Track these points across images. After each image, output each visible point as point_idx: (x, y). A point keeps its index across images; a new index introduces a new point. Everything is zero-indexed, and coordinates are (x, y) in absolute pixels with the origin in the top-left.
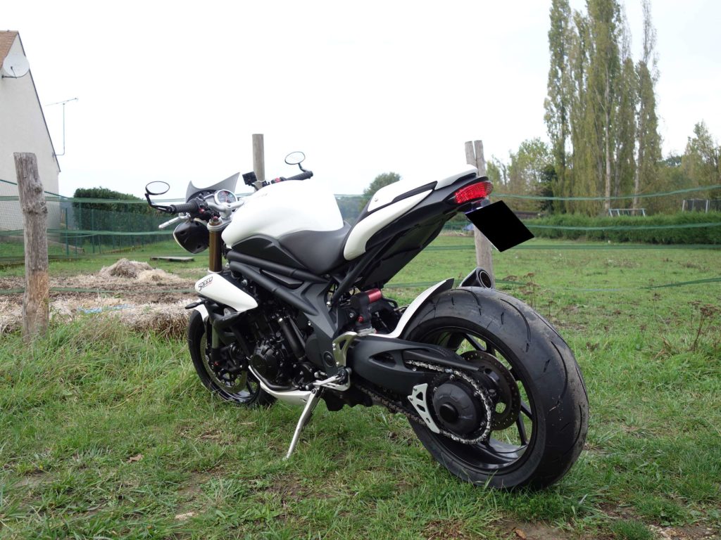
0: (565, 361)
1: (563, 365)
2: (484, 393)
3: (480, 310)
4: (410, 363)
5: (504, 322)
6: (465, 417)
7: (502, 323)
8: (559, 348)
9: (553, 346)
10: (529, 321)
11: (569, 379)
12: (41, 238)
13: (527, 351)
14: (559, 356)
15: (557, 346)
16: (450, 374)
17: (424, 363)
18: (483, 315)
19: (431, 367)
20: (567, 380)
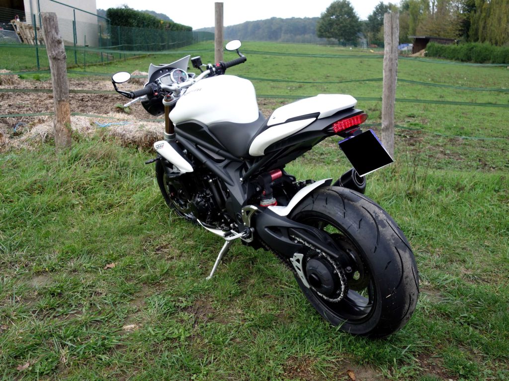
0: (403, 262)
1: (401, 265)
2: (341, 273)
3: (344, 213)
4: (293, 237)
5: (361, 227)
6: (325, 286)
7: (359, 228)
8: (401, 251)
9: (395, 251)
10: (381, 229)
11: (404, 277)
12: (63, 77)
13: (374, 252)
14: (399, 259)
15: (399, 250)
16: (319, 253)
17: (303, 240)
18: (346, 218)
19: (307, 244)
20: (402, 276)
